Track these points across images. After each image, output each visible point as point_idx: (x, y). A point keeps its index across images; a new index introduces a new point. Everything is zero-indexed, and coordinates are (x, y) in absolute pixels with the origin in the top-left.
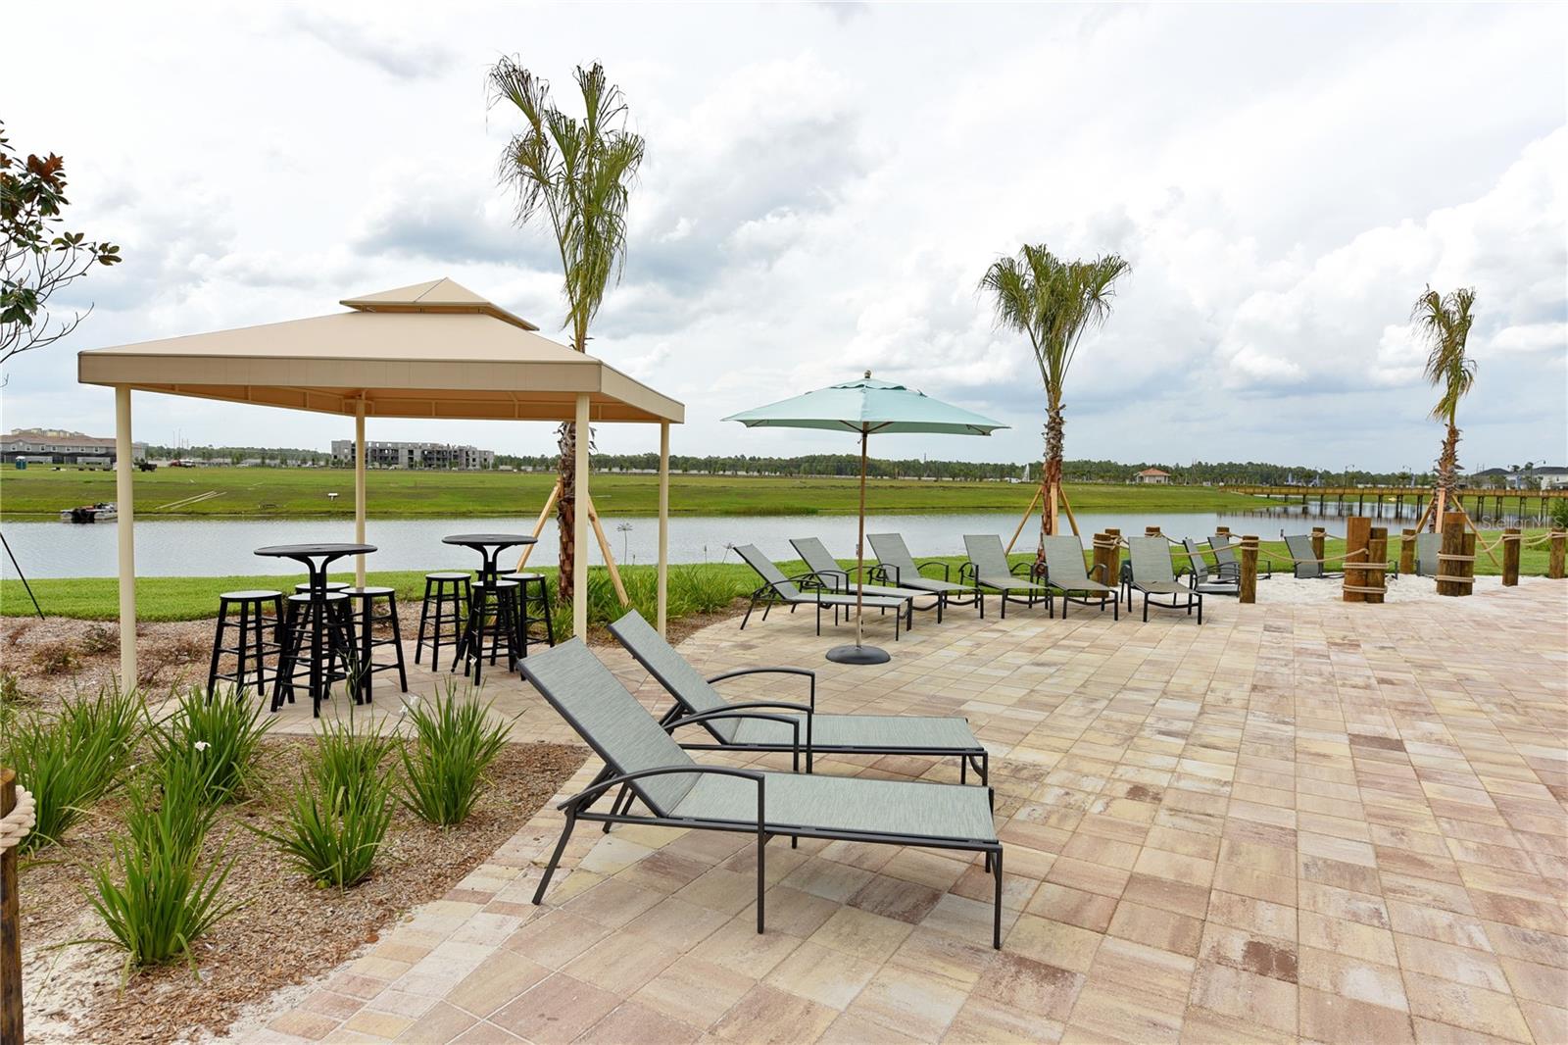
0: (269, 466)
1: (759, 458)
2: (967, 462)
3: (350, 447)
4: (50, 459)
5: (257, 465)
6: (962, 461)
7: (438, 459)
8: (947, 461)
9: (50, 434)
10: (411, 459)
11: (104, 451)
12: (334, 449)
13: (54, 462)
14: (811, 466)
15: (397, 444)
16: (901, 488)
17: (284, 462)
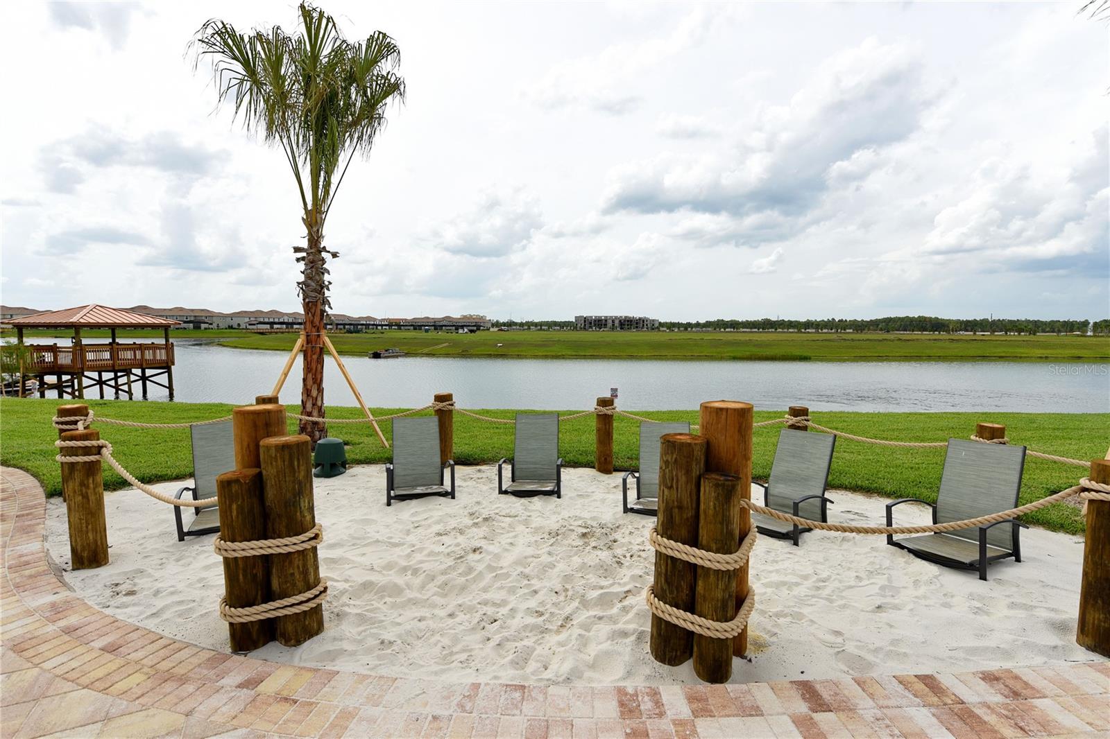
1: (846, 320)
3: (584, 319)
4: (433, 328)
7: (628, 325)
10: (613, 325)
11: (473, 324)
12: (576, 321)
13: (435, 329)
14: (887, 325)
15: (607, 317)
16: (908, 340)
17: (529, 328)
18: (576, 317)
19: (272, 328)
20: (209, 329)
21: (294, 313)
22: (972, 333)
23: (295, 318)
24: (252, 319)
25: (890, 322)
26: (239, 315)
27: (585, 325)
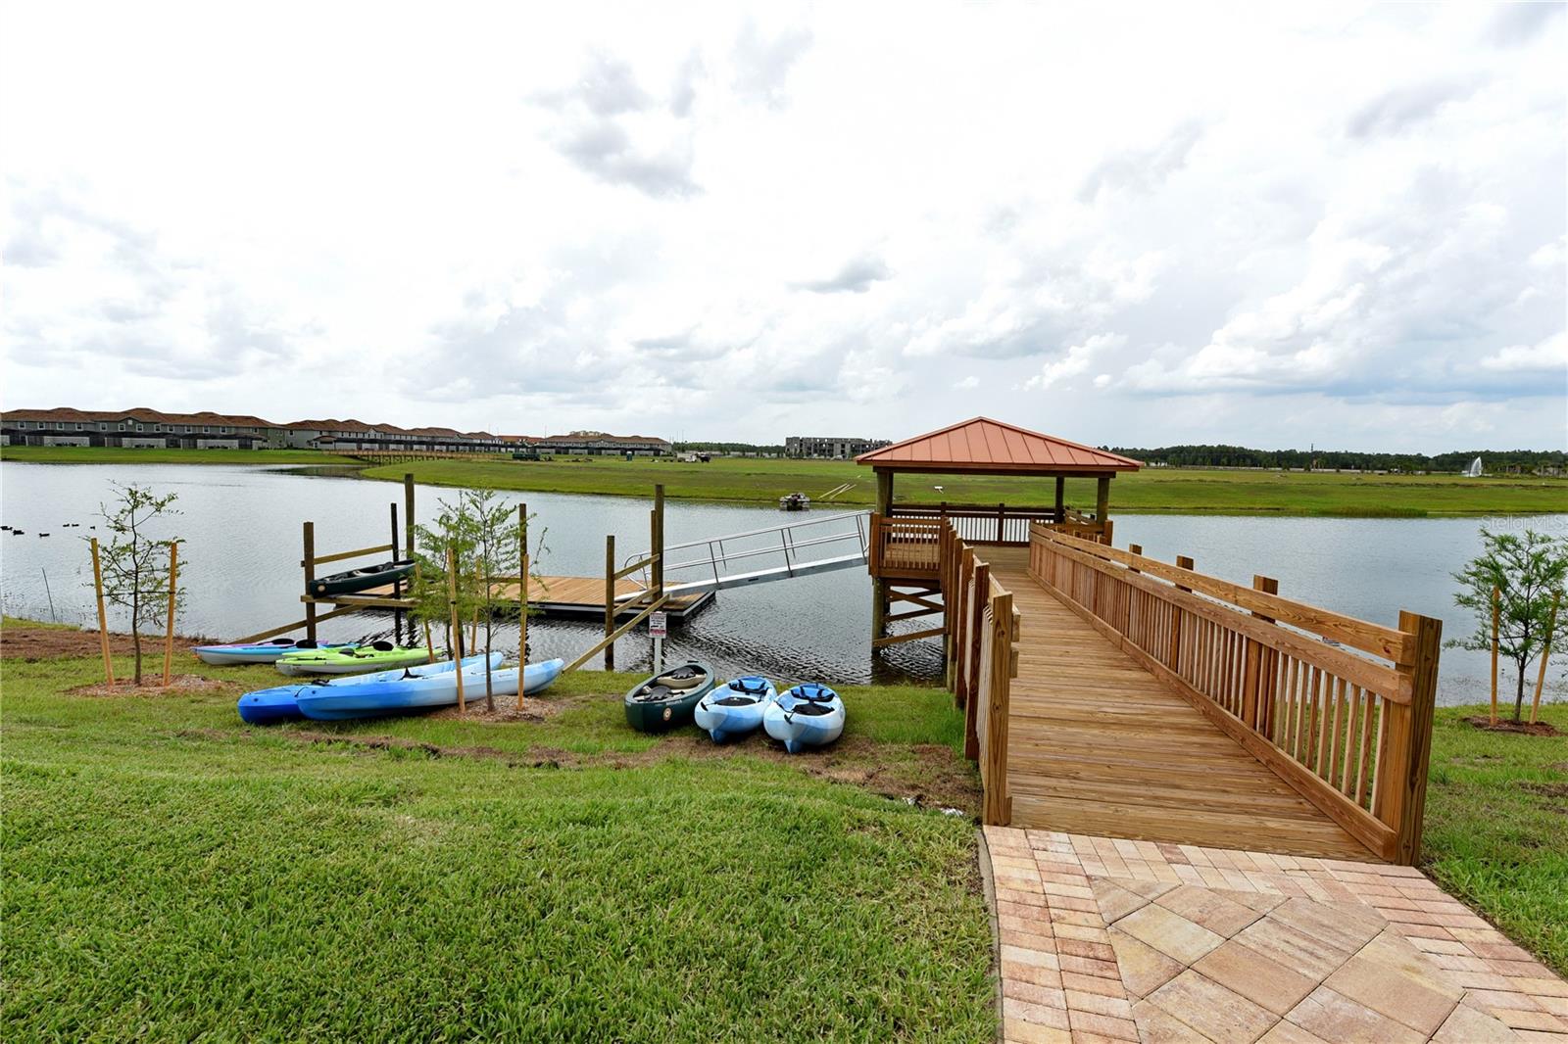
0: (747, 457)
2: (1358, 452)
3: (799, 442)
5: (739, 457)
6: (1354, 452)
8: (1334, 451)
9: (590, 434)
10: (843, 451)
11: (647, 447)
12: (788, 444)
18: (787, 439)
19: (360, 449)
20: (264, 448)
21: (382, 425)
22: (1334, 470)
23: (385, 434)
24: (324, 434)
25: (1181, 452)
26: (303, 427)
27: (801, 450)
